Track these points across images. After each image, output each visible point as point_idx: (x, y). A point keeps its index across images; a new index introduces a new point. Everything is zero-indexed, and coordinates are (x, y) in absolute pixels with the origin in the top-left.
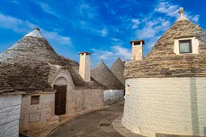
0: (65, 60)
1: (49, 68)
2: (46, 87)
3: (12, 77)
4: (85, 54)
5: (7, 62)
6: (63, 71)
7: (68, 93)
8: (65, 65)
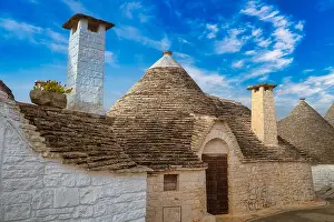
0: (221, 104)
1: (191, 122)
2: (188, 159)
3: (133, 141)
4: (261, 89)
5: (125, 116)
6: (218, 126)
7: (231, 170)
8: (222, 113)
